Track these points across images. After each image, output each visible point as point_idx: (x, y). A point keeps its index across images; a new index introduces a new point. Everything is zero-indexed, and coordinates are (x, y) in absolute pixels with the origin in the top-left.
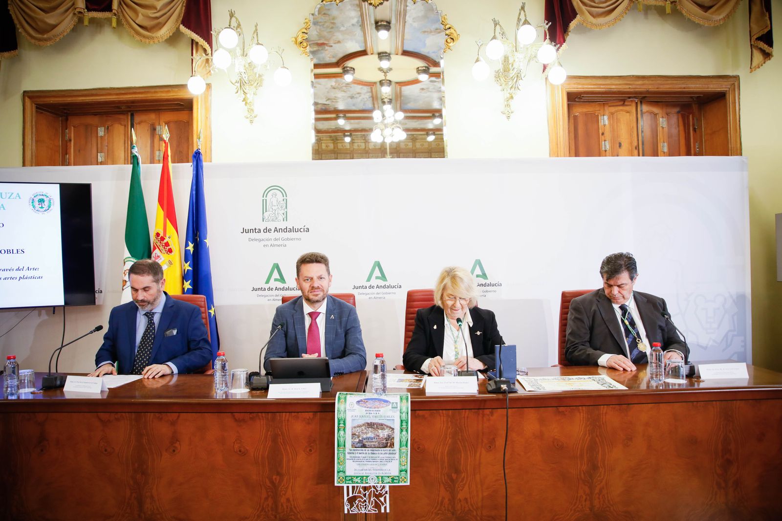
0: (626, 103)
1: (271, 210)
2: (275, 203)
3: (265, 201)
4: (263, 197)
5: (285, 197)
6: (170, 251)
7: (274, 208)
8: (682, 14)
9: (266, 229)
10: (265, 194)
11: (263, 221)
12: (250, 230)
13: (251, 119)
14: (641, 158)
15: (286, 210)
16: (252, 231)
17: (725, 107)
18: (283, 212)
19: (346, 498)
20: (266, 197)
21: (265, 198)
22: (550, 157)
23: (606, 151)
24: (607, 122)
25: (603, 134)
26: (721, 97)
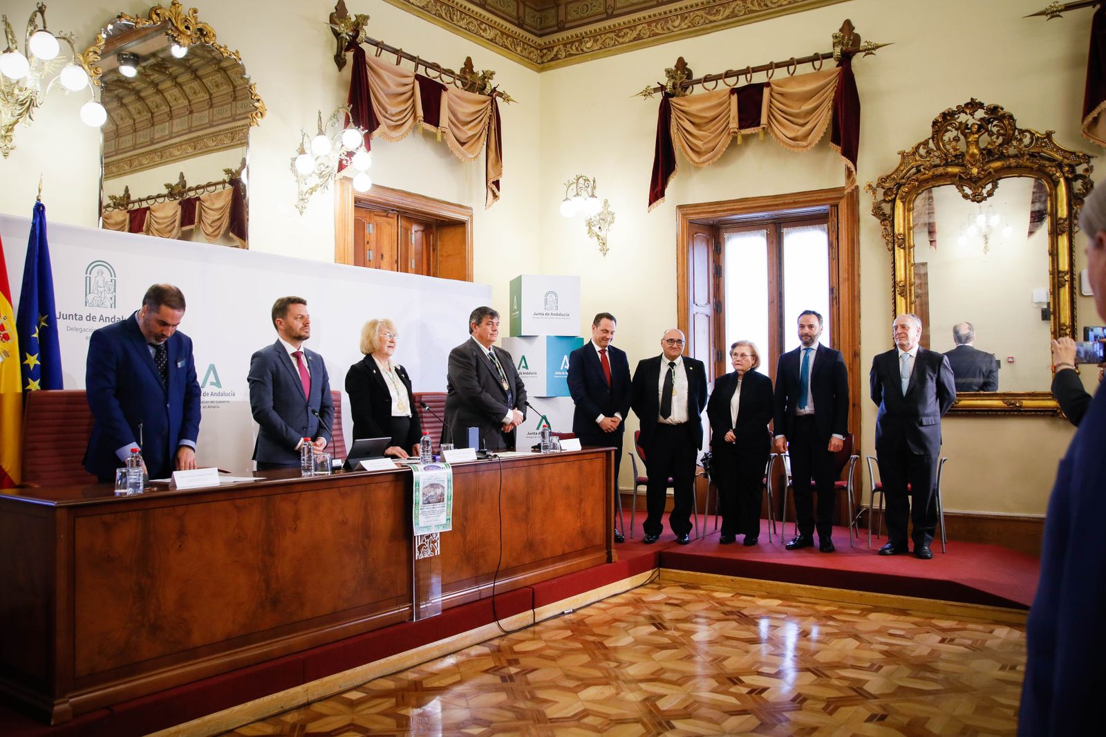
0: (389, 215)
1: (96, 292)
2: (101, 284)
3: (88, 278)
4: (86, 274)
5: (113, 278)
6: (6, 337)
7: (100, 289)
8: (447, 145)
9: (90, 316)
10: (89, 269)
11: (86, 305)
12: (69, 315)
13: (6, 152)
14: (399, 273)
15: (114, 294)
16: (71, 317)
17: (464, 233)
18: (110, 296)
19: (417, 547)
20: (90, 274)
21: (88, 275)
22: (335, 262)
23: (370, 260)
24: (371, 231)
25: (368, 243)
26: (461, 224)
